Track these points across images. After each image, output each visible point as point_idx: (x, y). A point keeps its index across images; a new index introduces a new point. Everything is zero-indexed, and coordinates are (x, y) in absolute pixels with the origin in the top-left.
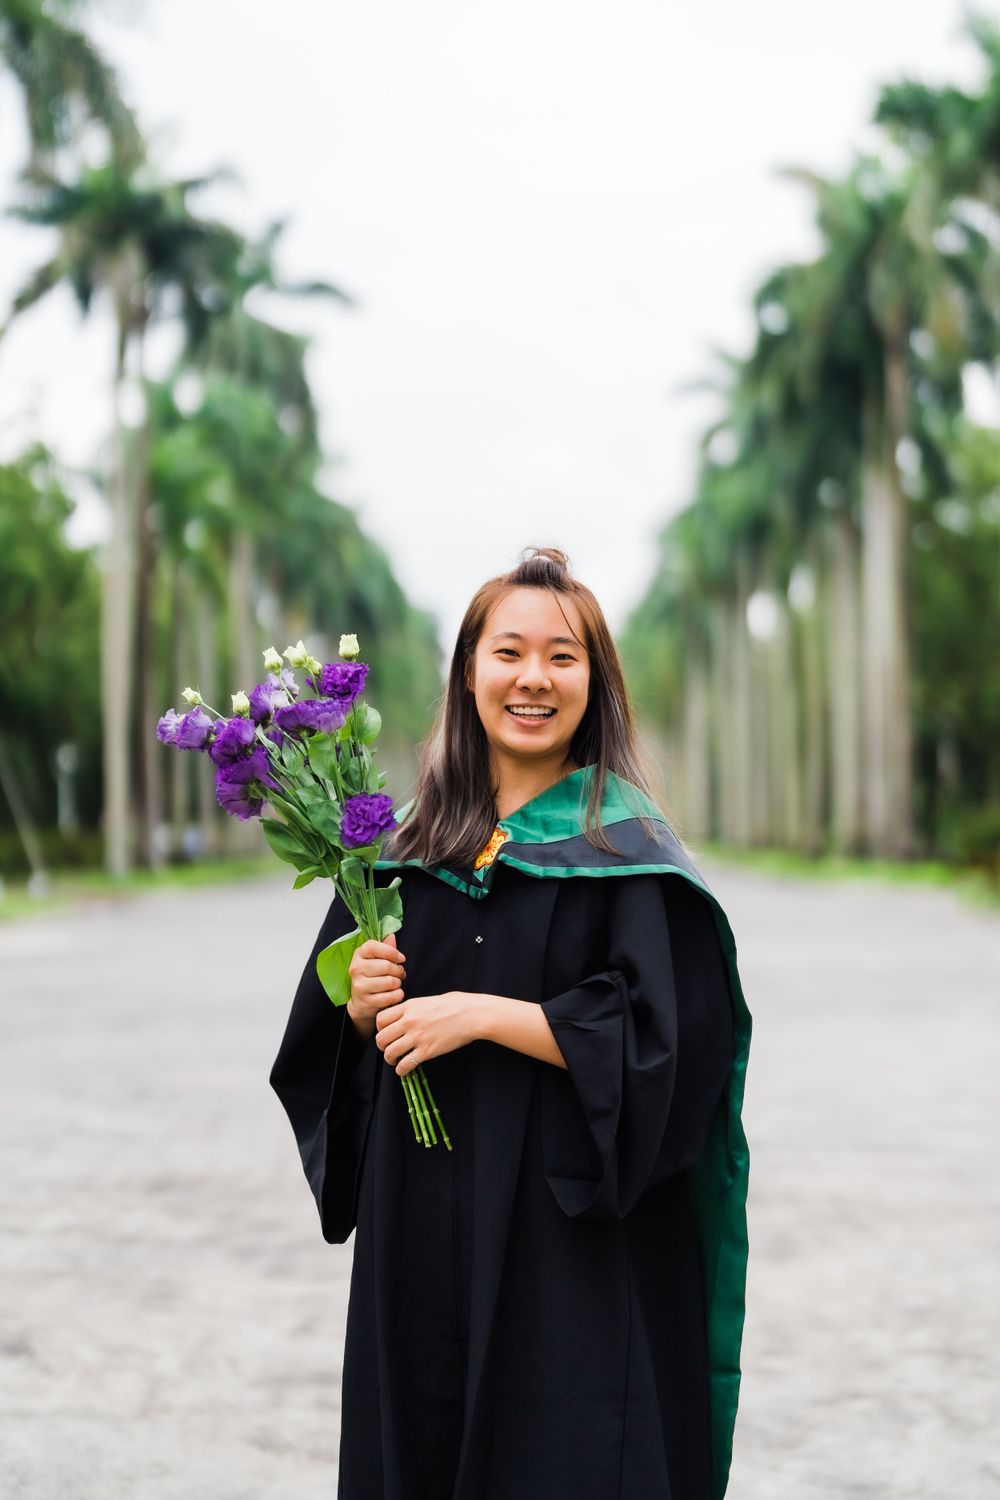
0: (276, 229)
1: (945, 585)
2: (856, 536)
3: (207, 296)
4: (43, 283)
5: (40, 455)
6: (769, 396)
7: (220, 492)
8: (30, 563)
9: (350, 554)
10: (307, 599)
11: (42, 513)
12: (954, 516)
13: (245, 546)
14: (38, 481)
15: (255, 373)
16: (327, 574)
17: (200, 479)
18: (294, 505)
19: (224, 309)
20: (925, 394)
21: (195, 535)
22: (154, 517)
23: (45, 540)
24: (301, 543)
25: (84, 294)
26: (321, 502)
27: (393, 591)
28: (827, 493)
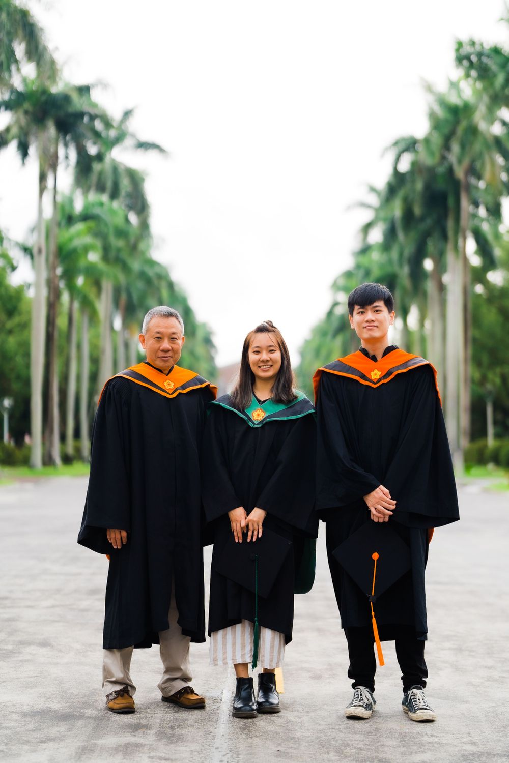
0: (127, 114)
2: (442, 288)
3: (92, 150)
6: (397, 210)
7: (94, 257)
13: (107, 286)
15: (114, 195)
19: (100, 157)
20: (482, 212)
21: (80, 281)
22: (59, 271)
24: (139, 287)
26: (152, 263)
28: (428, 264)
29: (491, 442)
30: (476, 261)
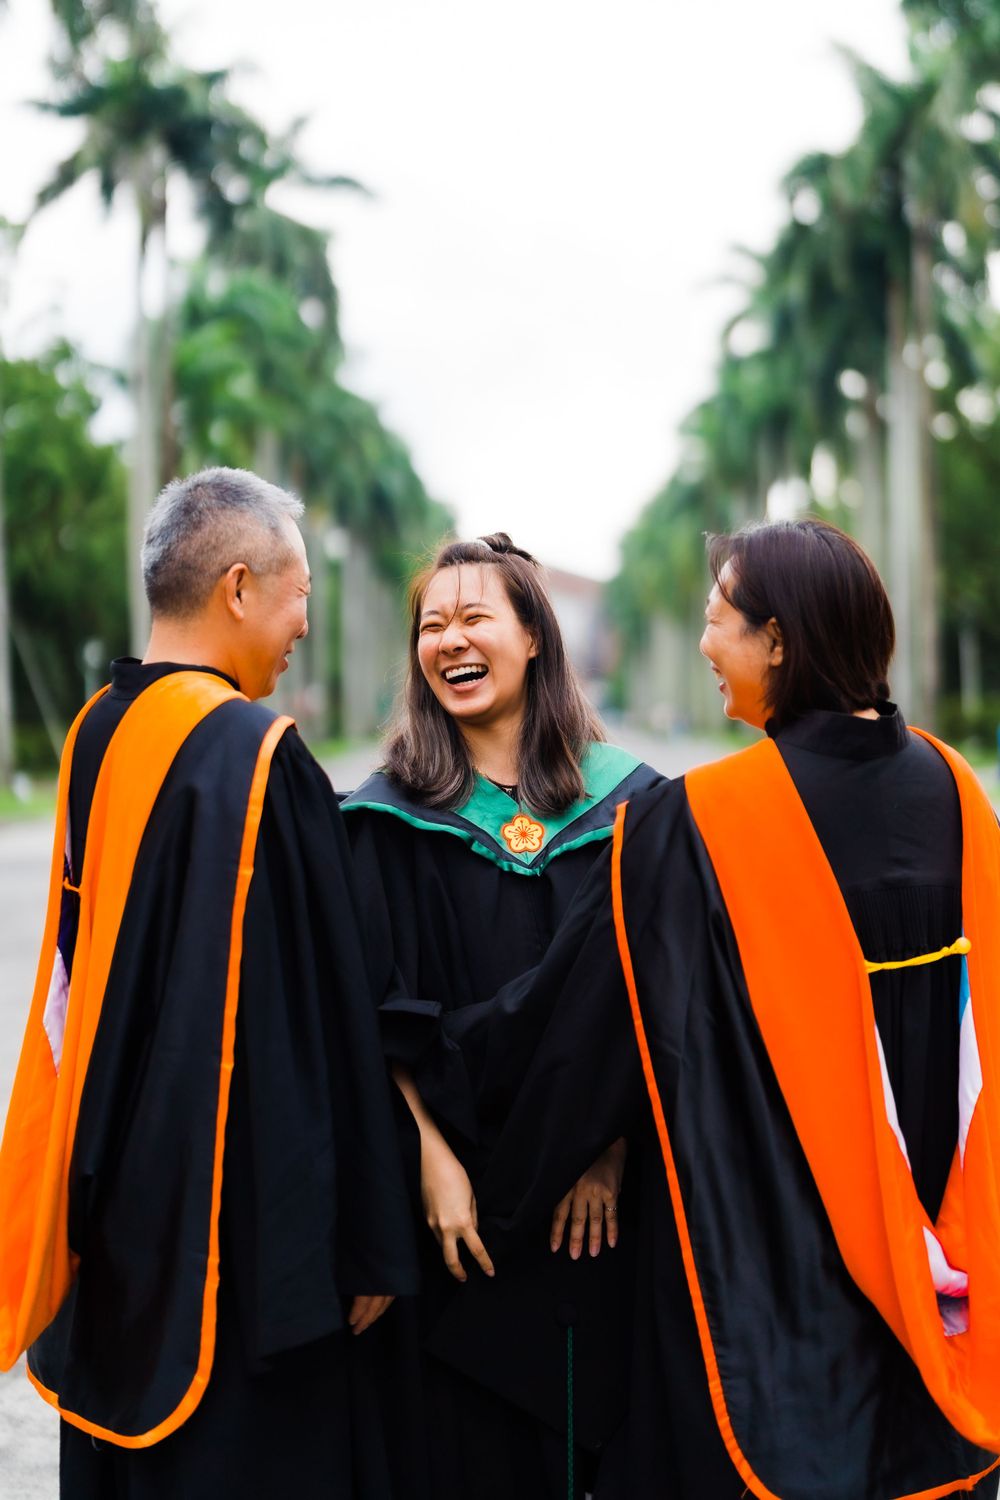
1: (967, 474)
2: (880, 429)
3: (234, 189)
4: (67, 175)
5: (64, 352)
6: (796, 288)
7: (243, 387)
8: (55, 459)
9: (371, 449)
10: (328, 493)
11: (66, 408)
12: (975, 406)
13: (269, 442)
14: (63, 376)
15: (280, 267)
16: (349, 469)
17: (225, 373)
18: (318, 400)
19: (249, 204)
21: (217, 432)
22: (179, 412)
23: (70, 436)
24: (325, 439)
25: (108, 188)
26: (344, 396)
27: (414, 485)
28: (851, 384)
29: (971, 703)
30: (938, 374)
